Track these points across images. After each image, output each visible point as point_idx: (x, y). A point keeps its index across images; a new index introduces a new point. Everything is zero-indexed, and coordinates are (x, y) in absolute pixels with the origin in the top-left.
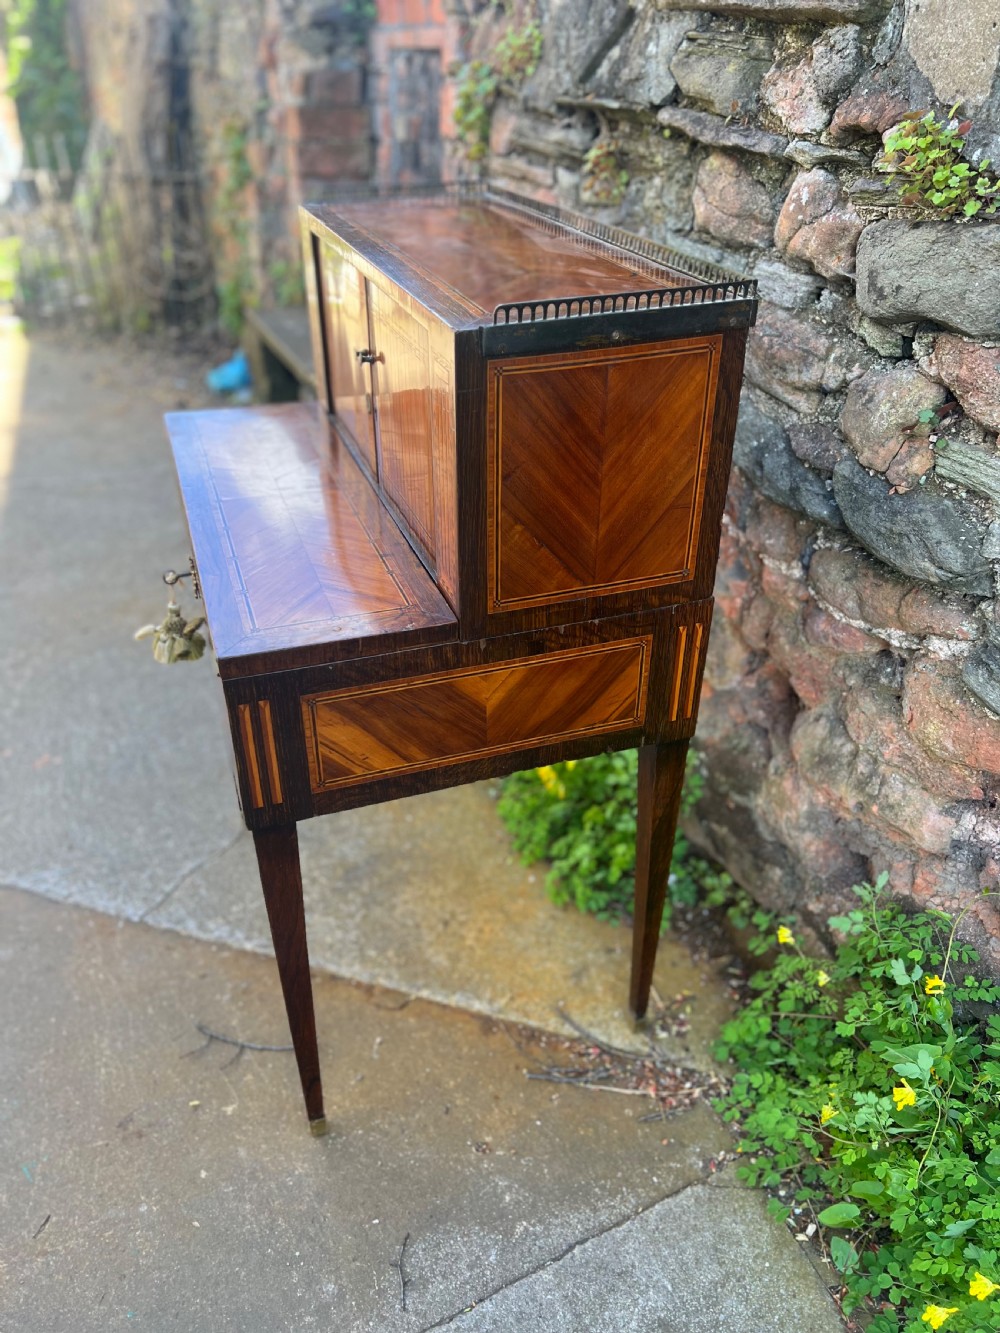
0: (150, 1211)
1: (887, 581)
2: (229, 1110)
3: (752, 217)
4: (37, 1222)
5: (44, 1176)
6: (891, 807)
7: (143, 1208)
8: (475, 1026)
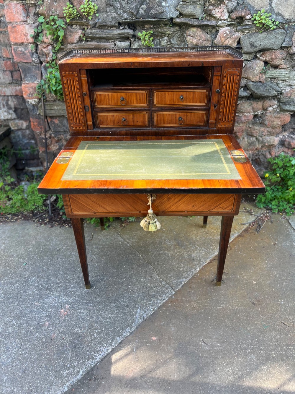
0: (283, 301)
1: (259, 102)
2: (254, 282)
3: (208, 40)
4: (283, 325)
5: (269, 323)
6: (269, 142)
7: (282, 303)
8: (240, 238)
